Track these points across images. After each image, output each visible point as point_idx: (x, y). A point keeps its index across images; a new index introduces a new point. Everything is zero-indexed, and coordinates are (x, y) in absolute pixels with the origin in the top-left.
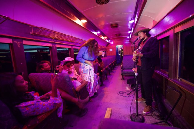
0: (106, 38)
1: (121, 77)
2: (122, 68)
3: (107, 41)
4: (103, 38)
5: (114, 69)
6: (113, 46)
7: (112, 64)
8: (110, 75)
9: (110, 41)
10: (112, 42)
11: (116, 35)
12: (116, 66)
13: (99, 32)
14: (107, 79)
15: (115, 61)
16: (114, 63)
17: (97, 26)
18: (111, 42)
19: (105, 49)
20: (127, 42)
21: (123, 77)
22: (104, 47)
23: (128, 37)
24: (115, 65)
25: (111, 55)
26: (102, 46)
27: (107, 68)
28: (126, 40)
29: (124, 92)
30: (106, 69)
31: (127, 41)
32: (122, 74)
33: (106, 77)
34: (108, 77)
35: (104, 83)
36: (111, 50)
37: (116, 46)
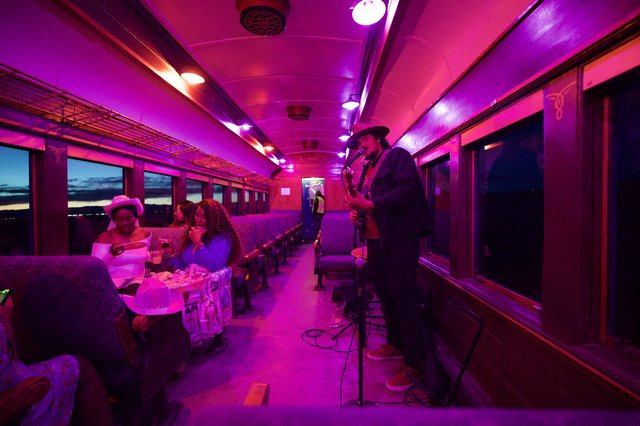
0: (270, 149)
1: (313, 280)
2: (317, 251)
3: (275, 160)
4: (259, 147)
5: (292, 256)
6: (294, 180)
7: (287, 237)
8: (277, 273)
9: (283, 161)
10: (291, 166)
11: (304, 143)
12: (300, 244)
13: (246, 127)
14: (265, 287)
15: (297, 230)
16: (293, 233)
17: (242, 107)
18: (287, 163)
19: (266, 185)
20: (336, 171)
21: (320, 279)
22: (264, 179)
23: (341, 155)
24: (298, 242)
25: (285, 207)
26: (254, 175)
27: (269, 249)
28: (334, 163)
29: (322, 331)
30: (265, 251)
31: (337, 165)
32: (317, 271)
33: (265, 282)
34: (269, 280)
35: (253, 302)
36: (286, 191)
37: (304, 180)
